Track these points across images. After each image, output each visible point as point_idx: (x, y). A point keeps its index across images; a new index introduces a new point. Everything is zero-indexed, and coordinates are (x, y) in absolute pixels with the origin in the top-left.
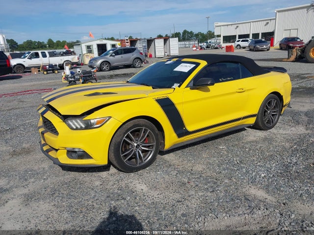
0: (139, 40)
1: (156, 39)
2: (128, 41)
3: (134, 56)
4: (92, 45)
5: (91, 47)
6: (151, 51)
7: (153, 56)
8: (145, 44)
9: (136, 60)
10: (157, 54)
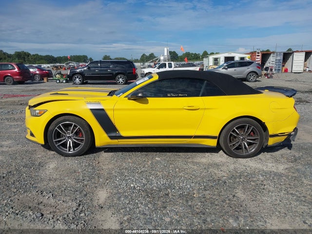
0: (273, 53)
1: (295, 52)
2: (260, 54)
3: (249, 70)
4: (220, 58)
5: (218, 60)
6: (288, 65)
7: (289, 70)
8: (281, 58)
9: (251, 74)
10: (294, 69)
